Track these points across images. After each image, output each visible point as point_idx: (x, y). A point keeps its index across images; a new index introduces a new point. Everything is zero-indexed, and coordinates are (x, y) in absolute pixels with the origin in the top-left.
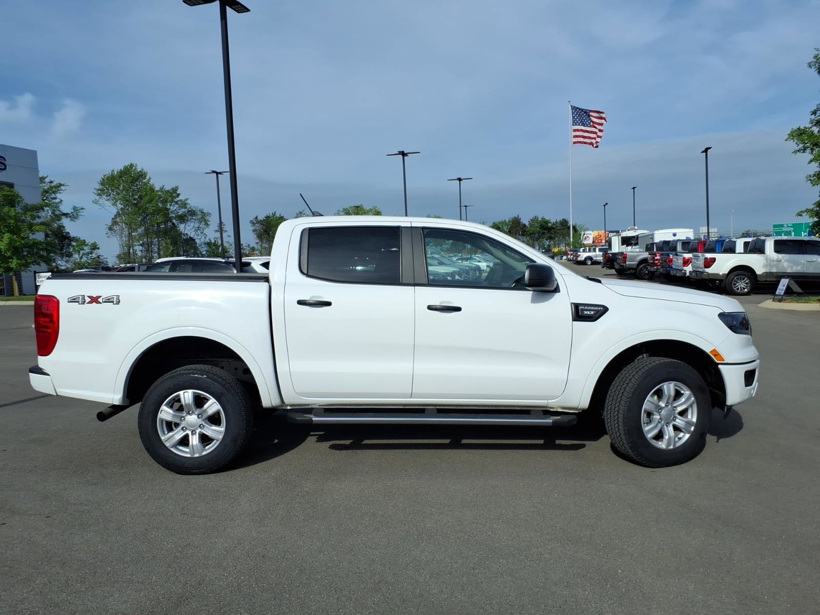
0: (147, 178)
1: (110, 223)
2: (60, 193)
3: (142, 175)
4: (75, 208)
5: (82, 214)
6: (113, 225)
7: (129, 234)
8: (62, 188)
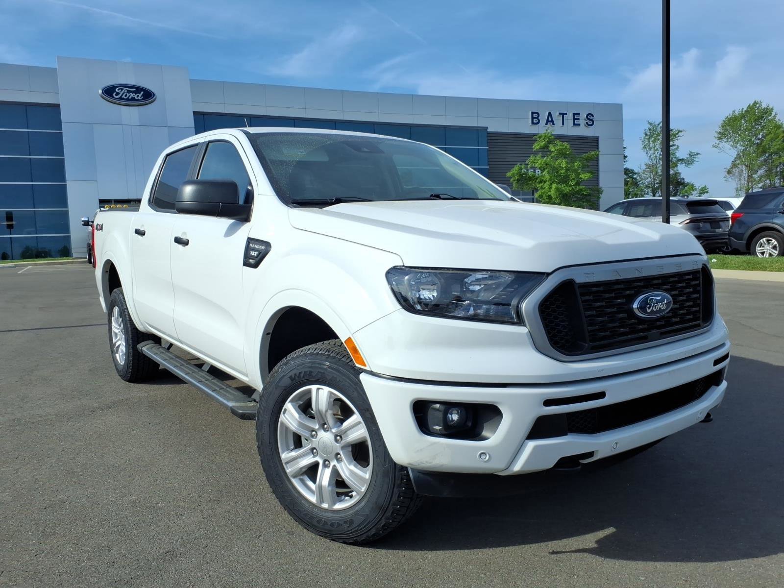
0: (773, 114)
1: (729, 166)
2: (677, 140)
3: (767, 111)
4: (691, 154)
5: (696, 160)
6: (732, 168)
7: (749, 176)
8: (680, 134)
